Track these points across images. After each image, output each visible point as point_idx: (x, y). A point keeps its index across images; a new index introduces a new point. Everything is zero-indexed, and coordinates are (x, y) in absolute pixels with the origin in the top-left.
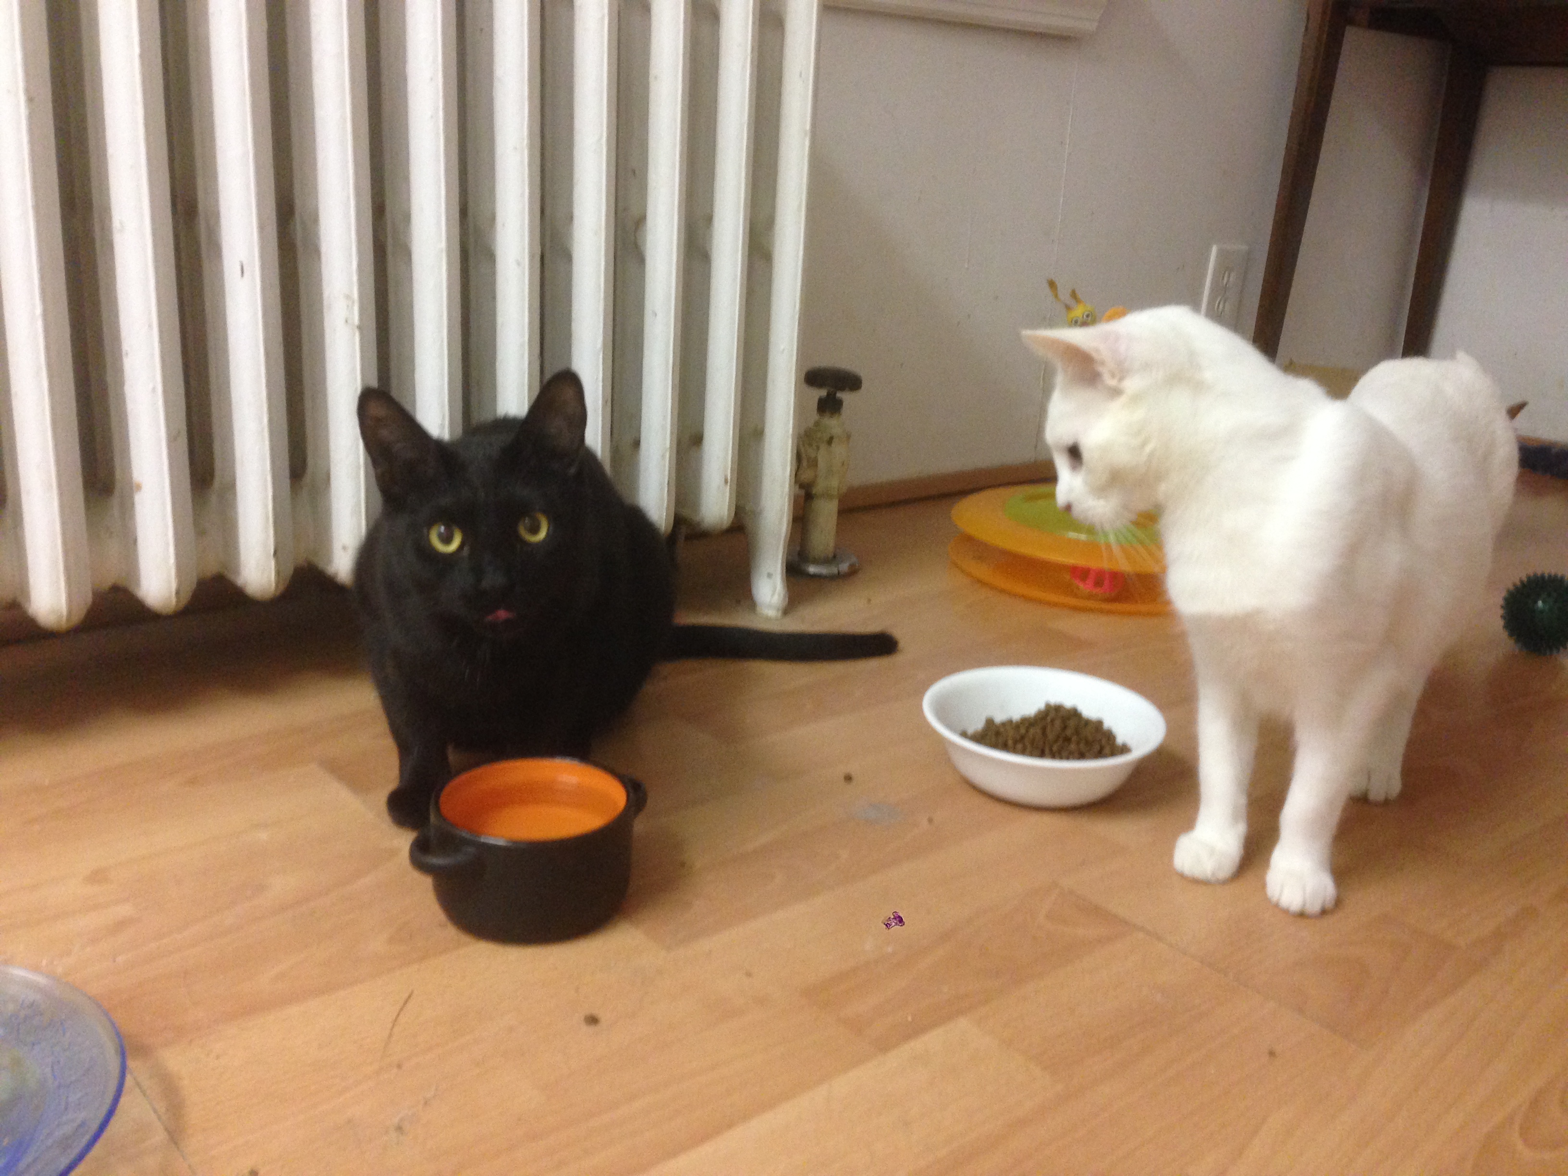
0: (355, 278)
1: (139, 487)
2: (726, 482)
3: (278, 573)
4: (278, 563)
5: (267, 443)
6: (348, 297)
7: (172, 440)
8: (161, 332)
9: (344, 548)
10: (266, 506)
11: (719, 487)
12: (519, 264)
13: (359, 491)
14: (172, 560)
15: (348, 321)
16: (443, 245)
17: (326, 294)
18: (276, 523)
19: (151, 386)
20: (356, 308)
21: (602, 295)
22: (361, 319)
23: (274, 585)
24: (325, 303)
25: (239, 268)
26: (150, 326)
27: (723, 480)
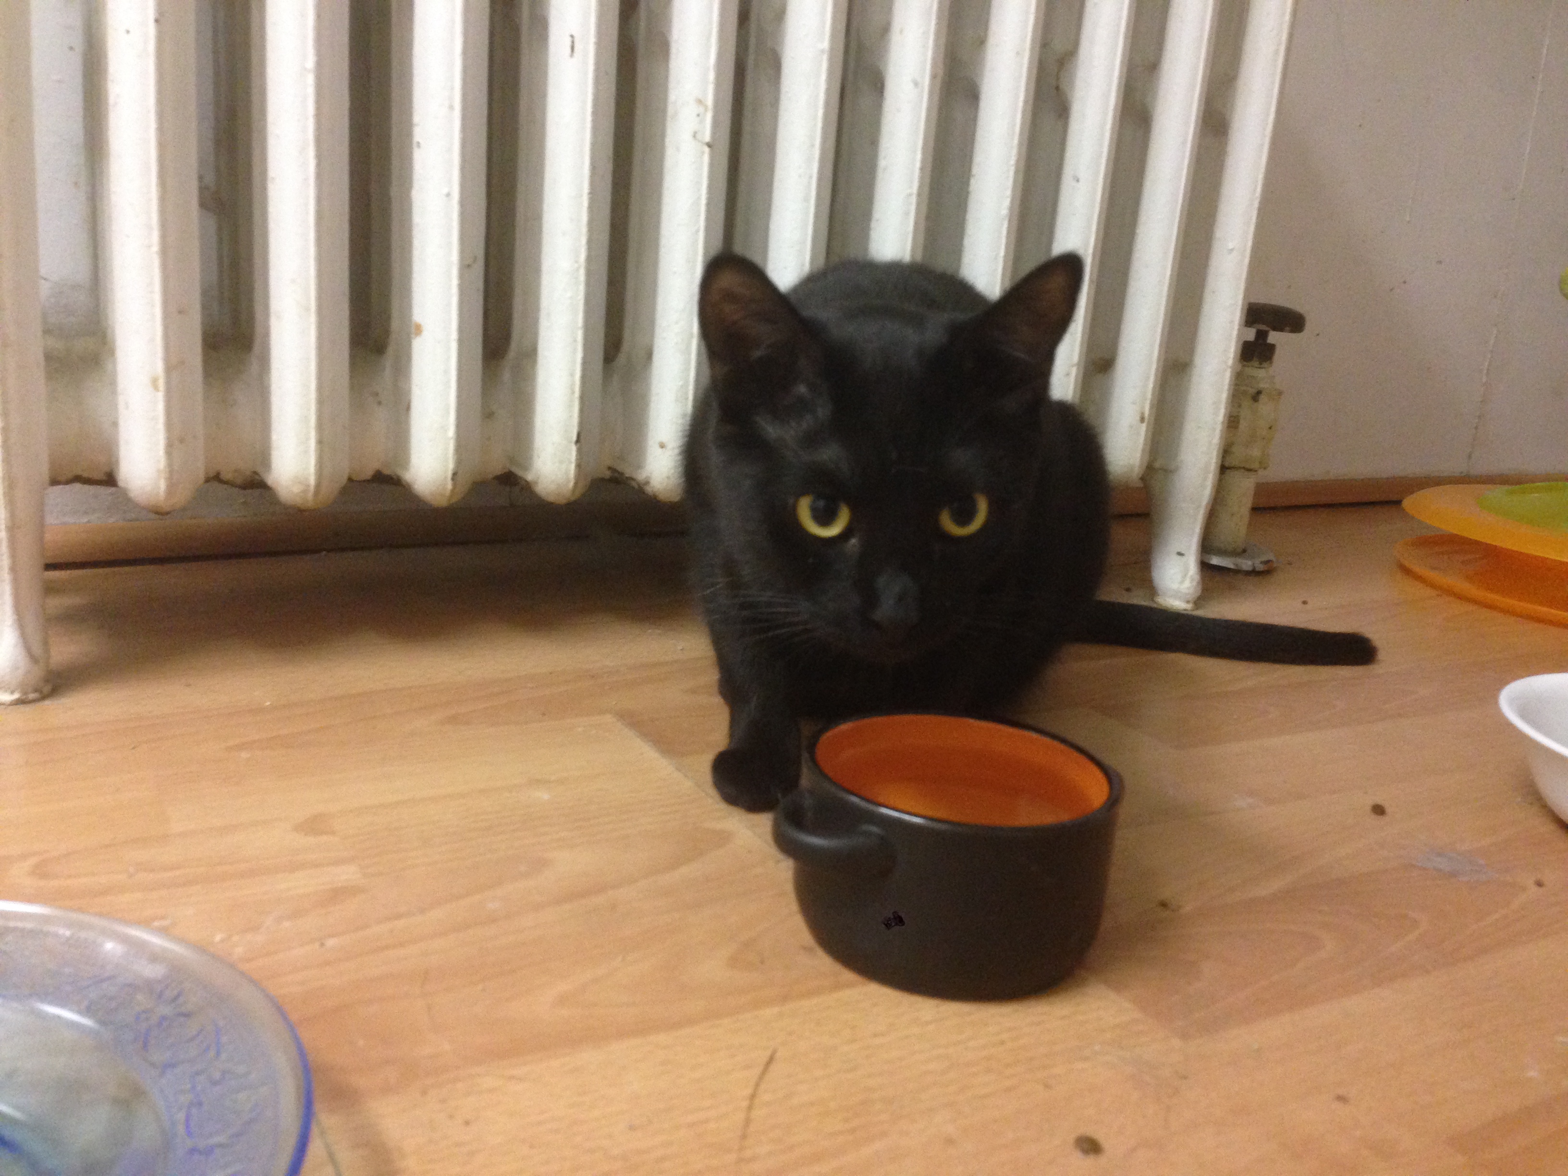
0: (712, 76)
1: (419, 329)
2: (1142, 420)
3: (579, 466)
4: (579, 451)
5: (582, 288)
6: (700, 102)
7: (465, 267)
8: (464, 118)
9: (662, 446)
10: (572, 375)
11: (1131, 427)
12: (916, 84)
13: (687, 370)
14: (451, 432)
15: (699, 136)
16: (826, 44)
17: (673, 96)
18: (582, 398)
19: (445, 190)
20: (709, 117)
21: (1016, 141)
22: (714, 133)
23: (571, 484)
24: (670, 110)
25: (569, 43)
26: (451, 107)
27: (1138, 418)
